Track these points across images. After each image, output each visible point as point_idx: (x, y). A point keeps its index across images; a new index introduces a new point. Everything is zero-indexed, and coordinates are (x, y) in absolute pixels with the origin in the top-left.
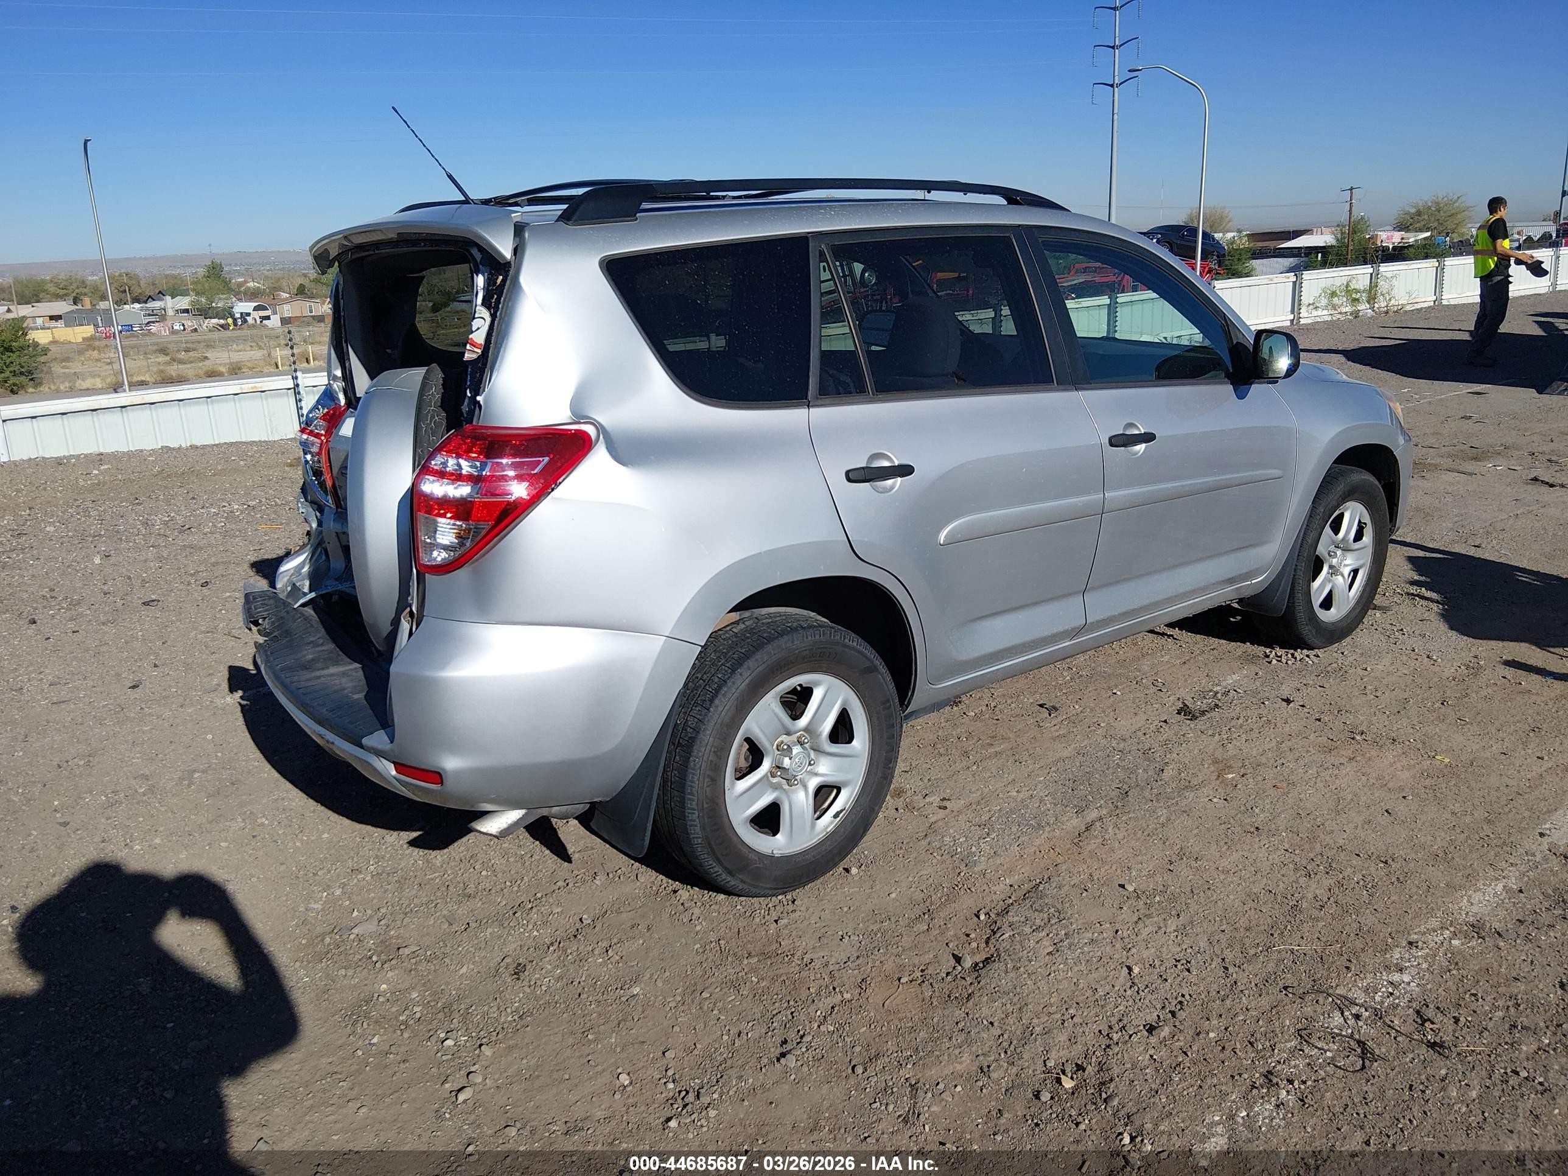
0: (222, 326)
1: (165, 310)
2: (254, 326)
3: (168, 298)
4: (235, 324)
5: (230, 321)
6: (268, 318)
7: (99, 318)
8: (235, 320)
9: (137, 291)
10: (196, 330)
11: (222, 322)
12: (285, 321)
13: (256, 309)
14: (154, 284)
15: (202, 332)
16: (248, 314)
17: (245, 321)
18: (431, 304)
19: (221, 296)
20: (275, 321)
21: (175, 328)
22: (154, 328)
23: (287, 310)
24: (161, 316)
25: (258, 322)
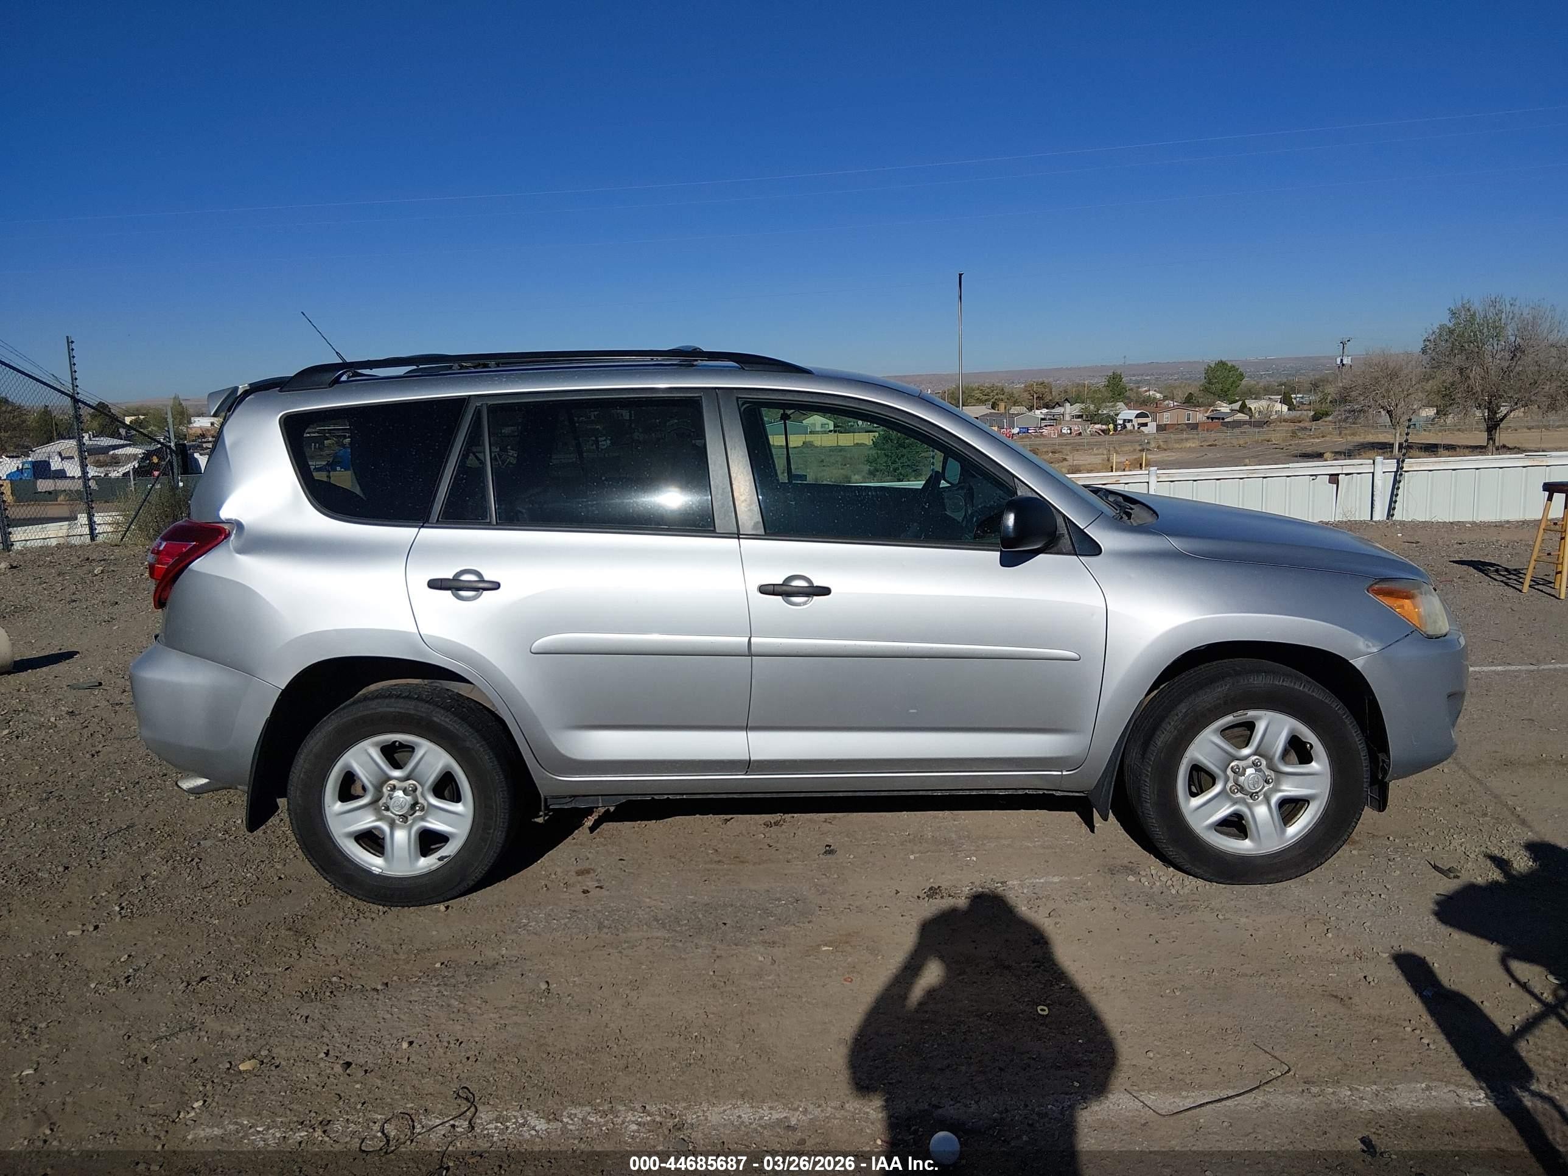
0: (1103, 431)
1: (1063, 415)
2: (1131, 432)
3: (1068, 404)
4: (1115, 429)
5: (1111, 426)
6: (1146, 425)
7: (1005, 421)
8: (1116, 426)
9: (1048, 398)
10: (1080, 434)
11: (1104, 427)
12: (1161, 428)
13: (1138, 416)
14: (1066, 392)
15: (1085, 436)
16: (1130, 421)
17: (1125, 427)
18: (1312, 413)
19: (1108, 404)
20: (1152, 428)
21: (1063, 431)
22: (1045, 431)
23: (1166, 418)
24: (1056, 420)
25: (1136, 428)
